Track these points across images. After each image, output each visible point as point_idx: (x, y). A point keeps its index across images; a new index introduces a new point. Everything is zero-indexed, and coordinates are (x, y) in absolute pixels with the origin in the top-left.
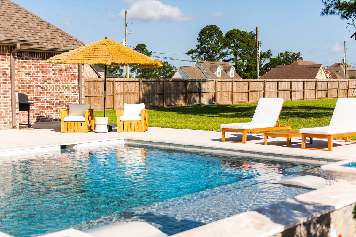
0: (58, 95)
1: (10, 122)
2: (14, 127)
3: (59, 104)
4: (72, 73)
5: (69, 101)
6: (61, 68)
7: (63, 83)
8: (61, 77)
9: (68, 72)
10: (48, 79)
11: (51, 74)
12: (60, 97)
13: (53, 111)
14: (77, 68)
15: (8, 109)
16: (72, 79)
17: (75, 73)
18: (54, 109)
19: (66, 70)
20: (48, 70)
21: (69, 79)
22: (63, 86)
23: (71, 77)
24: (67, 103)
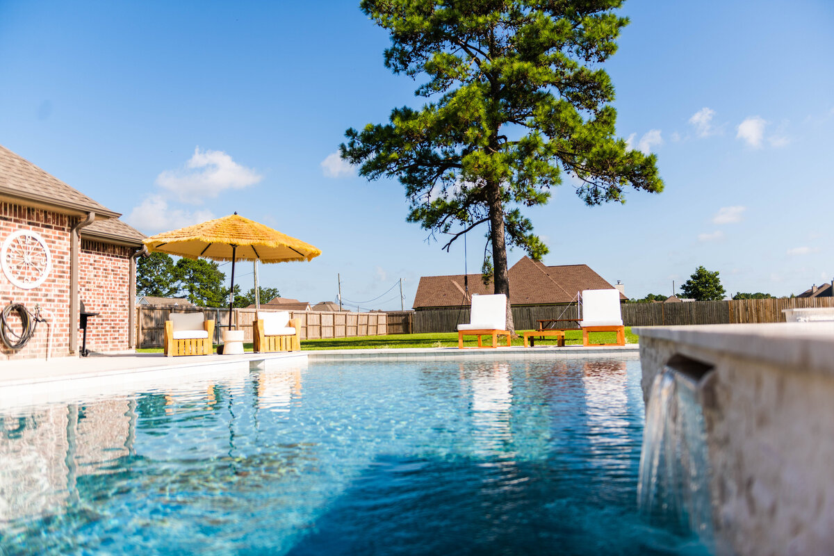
0: (101, 309)
1: (66, 345)
2: (72, 352)
3: (102, 324)
4: (121, 276)
5: (116, 320)
6: (106, 266)
7: (108, 291)
8: (106, 280)
9: (116, 274)
10: (87, 282)
11: (92, 274)
12: (103, 313)
13: (93, 335)
14: (127, 269)
15: (64, 321)
16: (120, 285)
17: (125, 275)
18: (94, 332)
19: (112, 270)
20: (88, 268)
21: (116, 285)
22: (109, 295)
23: (119, 282)
24: (112, 323)
